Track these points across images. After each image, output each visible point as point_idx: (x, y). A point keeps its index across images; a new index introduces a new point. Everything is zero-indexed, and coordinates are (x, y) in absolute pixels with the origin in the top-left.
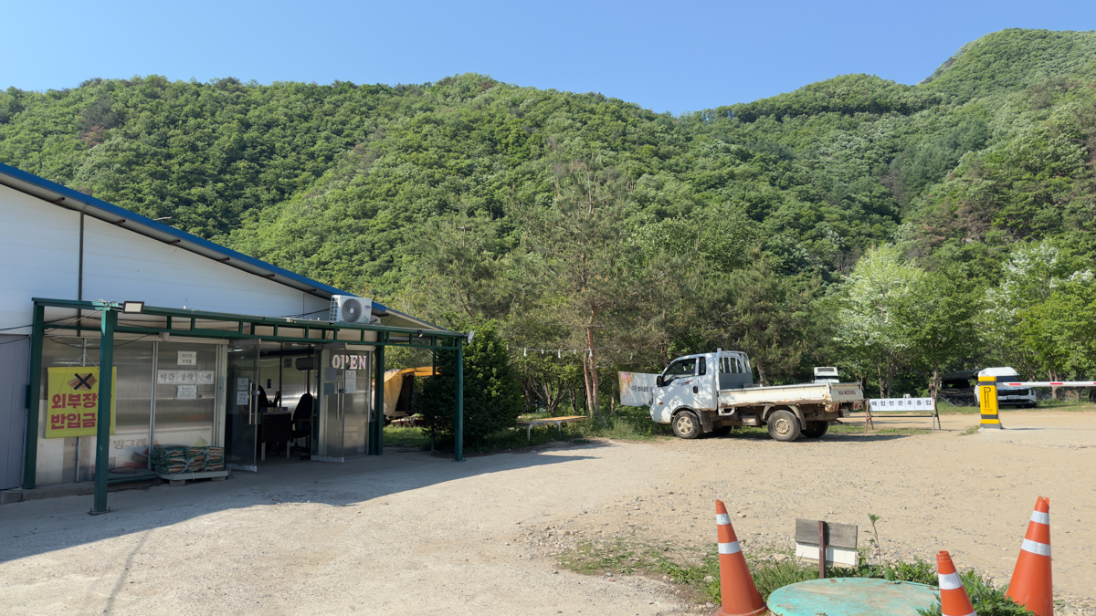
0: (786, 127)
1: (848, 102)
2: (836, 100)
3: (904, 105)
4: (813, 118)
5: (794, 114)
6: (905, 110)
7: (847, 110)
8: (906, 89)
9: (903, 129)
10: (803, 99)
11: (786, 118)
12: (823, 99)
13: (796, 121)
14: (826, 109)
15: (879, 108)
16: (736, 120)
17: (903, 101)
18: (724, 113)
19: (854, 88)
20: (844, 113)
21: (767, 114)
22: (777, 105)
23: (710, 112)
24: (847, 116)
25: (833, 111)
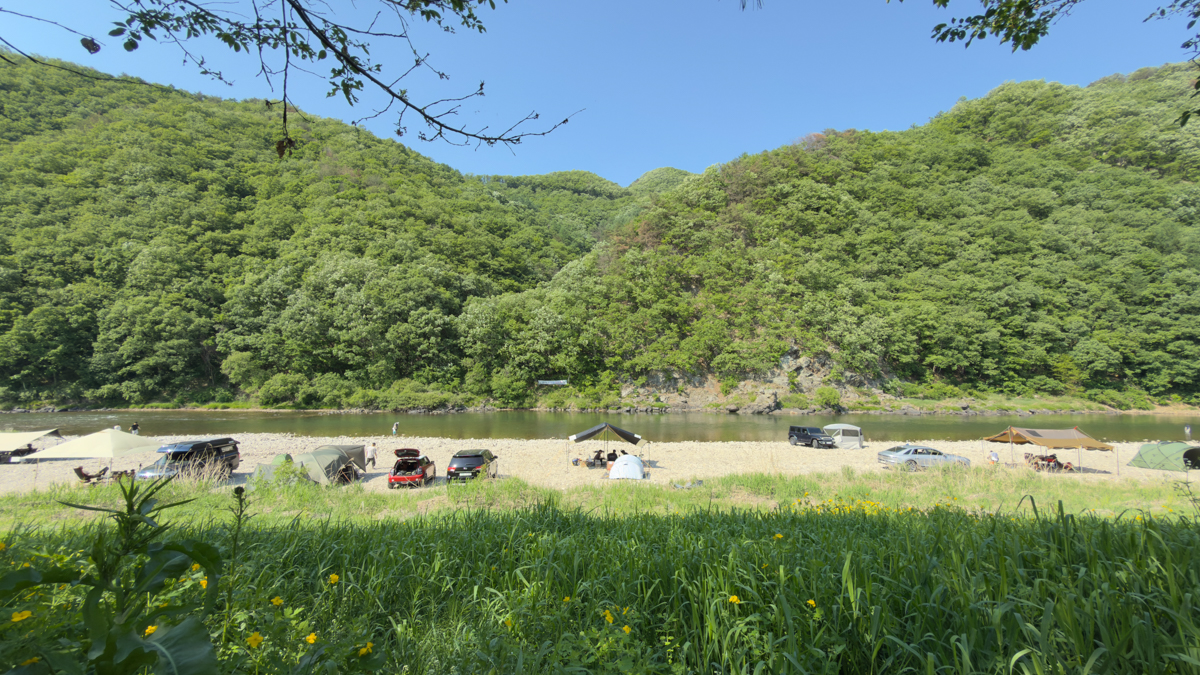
0: (537, 195)
1: (577, 186)
2: (570, 184)
3: (611, 194)
4: (555, 192)
5: (544, 188)
6: (611, 197)
7: (576, 191)
8: (613, 184)
9: (608, 207)
10: (550, 180)
11: (538, 190)
12: (563, 182)
13: (544, 193)
14: (564, 188)
15: (595, 194)
16: (505, 185)
17: (611, 190)
18: (498, 179)
19: (582, 178)
20: (574, 192)
21: (526, 185)
22: (533, 181)
23: (488, 177)
24: (576, 194)
25: (568, 190)
